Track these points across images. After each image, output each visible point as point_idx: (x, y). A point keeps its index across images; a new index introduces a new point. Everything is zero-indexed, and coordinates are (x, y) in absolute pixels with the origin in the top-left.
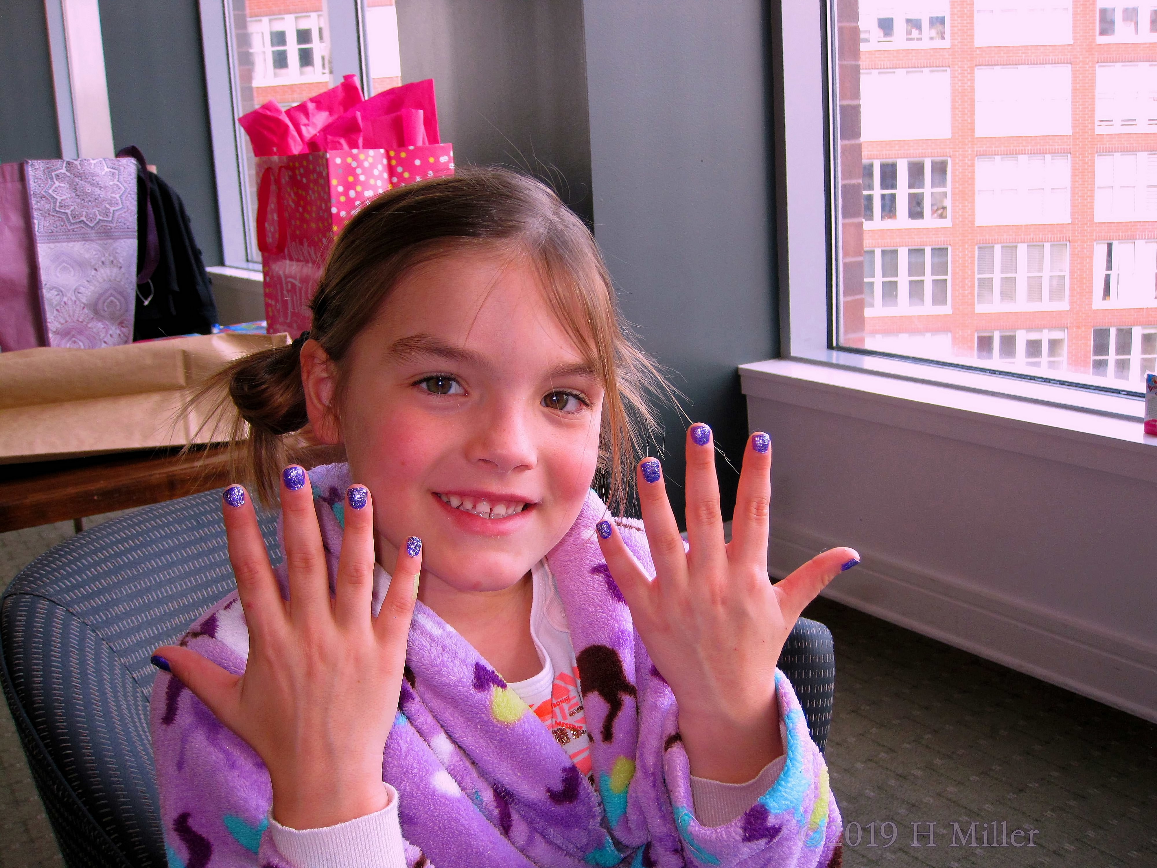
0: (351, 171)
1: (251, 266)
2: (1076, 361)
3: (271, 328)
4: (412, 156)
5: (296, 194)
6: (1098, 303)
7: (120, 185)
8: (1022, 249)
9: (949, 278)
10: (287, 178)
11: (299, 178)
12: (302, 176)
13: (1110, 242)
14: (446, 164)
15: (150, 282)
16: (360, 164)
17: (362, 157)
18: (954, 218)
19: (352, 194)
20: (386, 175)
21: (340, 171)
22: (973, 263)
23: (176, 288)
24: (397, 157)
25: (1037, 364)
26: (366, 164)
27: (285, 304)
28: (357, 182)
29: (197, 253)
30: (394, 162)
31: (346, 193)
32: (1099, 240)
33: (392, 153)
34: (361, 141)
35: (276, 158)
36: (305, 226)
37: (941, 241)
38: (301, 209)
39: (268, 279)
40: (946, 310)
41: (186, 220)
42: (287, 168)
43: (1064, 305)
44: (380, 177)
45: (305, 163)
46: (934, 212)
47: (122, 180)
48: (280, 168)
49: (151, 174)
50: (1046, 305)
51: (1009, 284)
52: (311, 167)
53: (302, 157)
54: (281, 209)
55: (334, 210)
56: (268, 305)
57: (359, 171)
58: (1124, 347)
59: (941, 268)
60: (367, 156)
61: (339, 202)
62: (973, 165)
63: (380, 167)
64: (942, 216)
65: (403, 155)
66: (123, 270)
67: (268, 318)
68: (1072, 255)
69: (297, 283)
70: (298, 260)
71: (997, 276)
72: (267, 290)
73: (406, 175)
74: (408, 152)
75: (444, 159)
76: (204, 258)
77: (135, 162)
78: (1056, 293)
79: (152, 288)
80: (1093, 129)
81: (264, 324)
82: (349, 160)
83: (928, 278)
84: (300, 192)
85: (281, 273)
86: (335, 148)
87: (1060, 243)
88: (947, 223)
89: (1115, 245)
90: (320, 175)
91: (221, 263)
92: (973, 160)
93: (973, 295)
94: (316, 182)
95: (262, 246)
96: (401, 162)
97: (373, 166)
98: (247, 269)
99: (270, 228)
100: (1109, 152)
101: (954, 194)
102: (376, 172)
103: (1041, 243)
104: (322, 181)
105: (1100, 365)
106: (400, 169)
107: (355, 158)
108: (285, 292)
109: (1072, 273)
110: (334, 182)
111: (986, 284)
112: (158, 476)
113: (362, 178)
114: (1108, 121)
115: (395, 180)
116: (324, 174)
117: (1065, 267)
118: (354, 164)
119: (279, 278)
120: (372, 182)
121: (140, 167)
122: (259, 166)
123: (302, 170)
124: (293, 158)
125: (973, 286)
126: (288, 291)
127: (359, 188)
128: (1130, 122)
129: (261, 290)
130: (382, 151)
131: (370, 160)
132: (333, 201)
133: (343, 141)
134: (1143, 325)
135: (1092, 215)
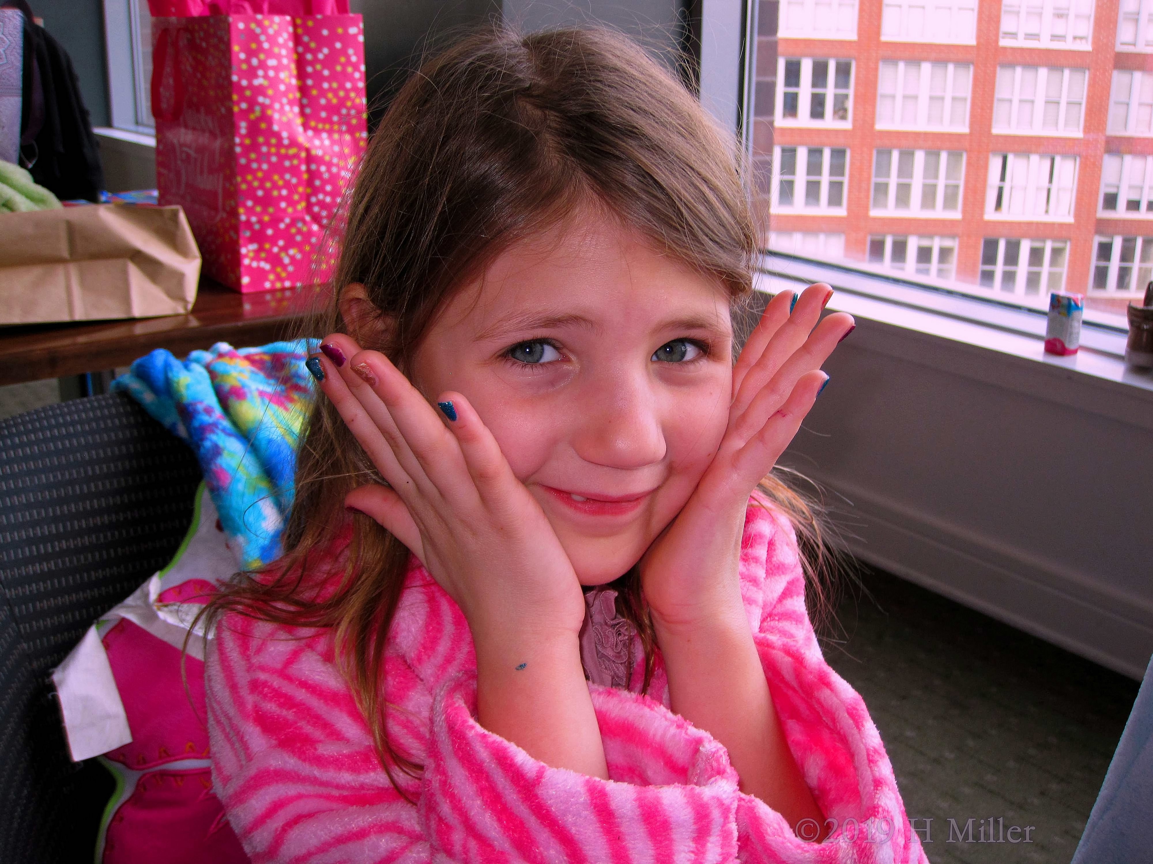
0: (254, 37)
1: (141, 129)
2: (964, 271)
3: (163, 200)
4: (320, 25)
5: (195, 58)
6: (990, 215)
7: (5, 39)
8: (920, 157)
9: (846, 180)
10: (185, 42)
11: (198, 41)
12: (202, 39)
13: (1006, 154)
14: (355, 36)
15: (34, 143)
16: (264, 31)
17: (266, 23)
18: (855, 121)
19: (255, 62)
20: (291, 44)
21: (243, 37)
22: (870, 166)
23: (61, 149)
24: (304, 26)
25: (927, 272)
26: (271, 31)
27: (178, 173)
28: (260, 49)
29: (84, 114)
30: (300, 31)
31: (247, 61)
32: (994, 151)
33: (299, 21)
34: (266, 7)
35: (173, 19)
36: (203, 94)
37: (840, 142)
38: (199, 75)
39: (161, 147)
40: (841, 212)
41: (73, 78)
42: (186, 29)
43: (956, 215)
44: (284, 46)
45: (205, 26)
46: (835, 112)
47: (6, 32)
48: (179, 30)
49: (37, 28)
50: (939, 213)
51: (904, 190)
52: (212, 31)
53: (202, 19)
54: (177, 73)
55: (235, 78)
56: (159, 174)
57: (263, 38)
58: (1012, 258)
59: (837, 169)
60: (272, 22)
61: (240, 70)
62: (876, 69)
63: (285, 35)
64: (843, 118)
65: (310, 23)
66: (6, 129)
67: (159, 188)
68: (969, 164)
69: (192, 153)
70: (194, 129)
71: (893, 181)
72: (160, 159)
73: (313, 45)
74: (316, 20)
75: (353, 30)
76: (92, 119)
77: (22, 15)
78: (950, 202)
79: (37, 150)
80: (997, 41)
81: (156, 193)
82: (253, 26)
83: (825, 179)
84: (199, 56)
85: (175, 141)
86: (237, 12)
87: (957, 152)
88: (847, 125)
89: (1010, 158)
90: (221, 40)
91: (108, 123)
92: (877, 64)
93: (867, 197)
94: (216, 47)
95: (156, 110)
96: (308, 31)
97: (278, 33)
98: (137, 133)
99: (166, 94)
100: (1011, 65)
101: (856, 96)
102: (281, 40)
103: (938, 151)
104: (222, 47)
105: (988, 277)
106: (306, 39)
107: (259, 24)
108: (179, 162)
109: (967, 182)
110: (236, 48)
111: (882, 189)
112: (39, 352)
113: (266, 46)
114: (1013, 35)
115: (300, 49)
116: (226, 39)
117: (960, 177)
118: (258, 31)
119: (173, 145)
120: (276, 50)
121: (26, 19)
122: (155, 26)
123: (202, 34)
124: (192, 20)
125: (868, 191)
126: (182, 161)
127: (262, 56)
128: (1035, 36)
129: (153, 156)
130: (288, 18)
131: (276, 27)
132: (234, 68)
133: (247, 5)
134: (1033, 238)
135: (990, 126)
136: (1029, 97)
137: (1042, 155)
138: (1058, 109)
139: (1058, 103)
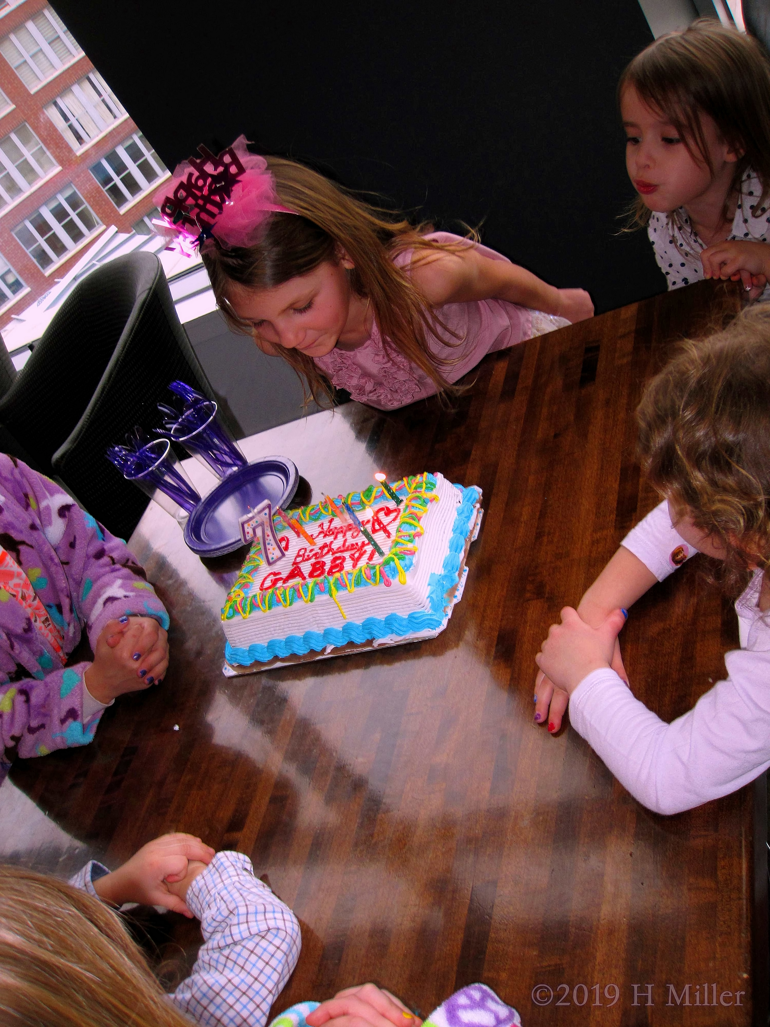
6: (79, 150)
13: (54, 101)
32: (45, 105)
43: (56, 168)
50: (45, 177)
58: (119, 167)
68: (35, 129)
78: (44, 163)
87: (19, 127)
89: (60, 102)
103: (6, 137)
105: (113, 191)
109: (44, 141)
117: (37, 143)
134: (121, 142)
135: (26, 91)
136: (36, 49)
137: (78, 81)
138: (61, 40)
139: (59, 37)
